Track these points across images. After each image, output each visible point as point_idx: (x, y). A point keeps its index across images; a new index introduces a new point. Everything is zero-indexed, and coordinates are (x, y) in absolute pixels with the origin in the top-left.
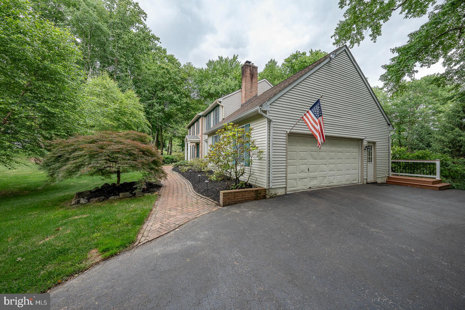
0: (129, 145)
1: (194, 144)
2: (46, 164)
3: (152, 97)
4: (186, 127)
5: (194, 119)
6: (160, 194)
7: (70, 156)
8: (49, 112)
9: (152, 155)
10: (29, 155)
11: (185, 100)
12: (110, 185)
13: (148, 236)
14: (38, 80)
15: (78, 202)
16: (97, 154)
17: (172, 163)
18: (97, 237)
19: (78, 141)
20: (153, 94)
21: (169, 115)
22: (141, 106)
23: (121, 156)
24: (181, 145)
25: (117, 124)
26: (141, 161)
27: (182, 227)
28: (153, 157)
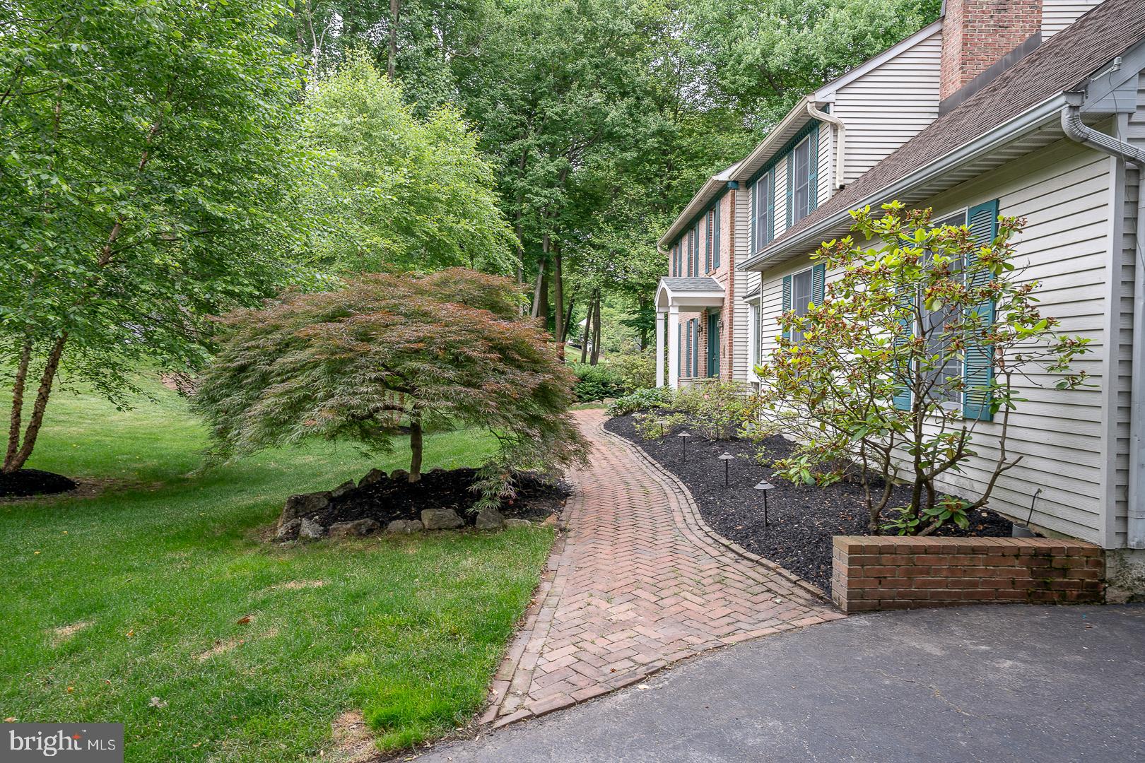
0: (453, 324)
1: (697, 315)
2: (208, 393)
3: (522, 125)
4: (660, 241)
5: (695, 200)
6: (563, 524)
7: (272, 367)
8: (208, 218)
9: (535, 363)
10: (164, 364)
11: (653, 122)
12: (389, 475)
13: (527, 694)
14: (179, 110)
15: (294, 533)
16: (352, 360)
17: (601, 399)
18: (357, 666)
19: (293, 312)
20: (525, 112)
21: (586, 194)
22: (486, 166)
23: (427, 366)
24: (637, 320)
25: (404, 246)
26: (495, 387)
27: (665, 679)
28: (537, 372)
